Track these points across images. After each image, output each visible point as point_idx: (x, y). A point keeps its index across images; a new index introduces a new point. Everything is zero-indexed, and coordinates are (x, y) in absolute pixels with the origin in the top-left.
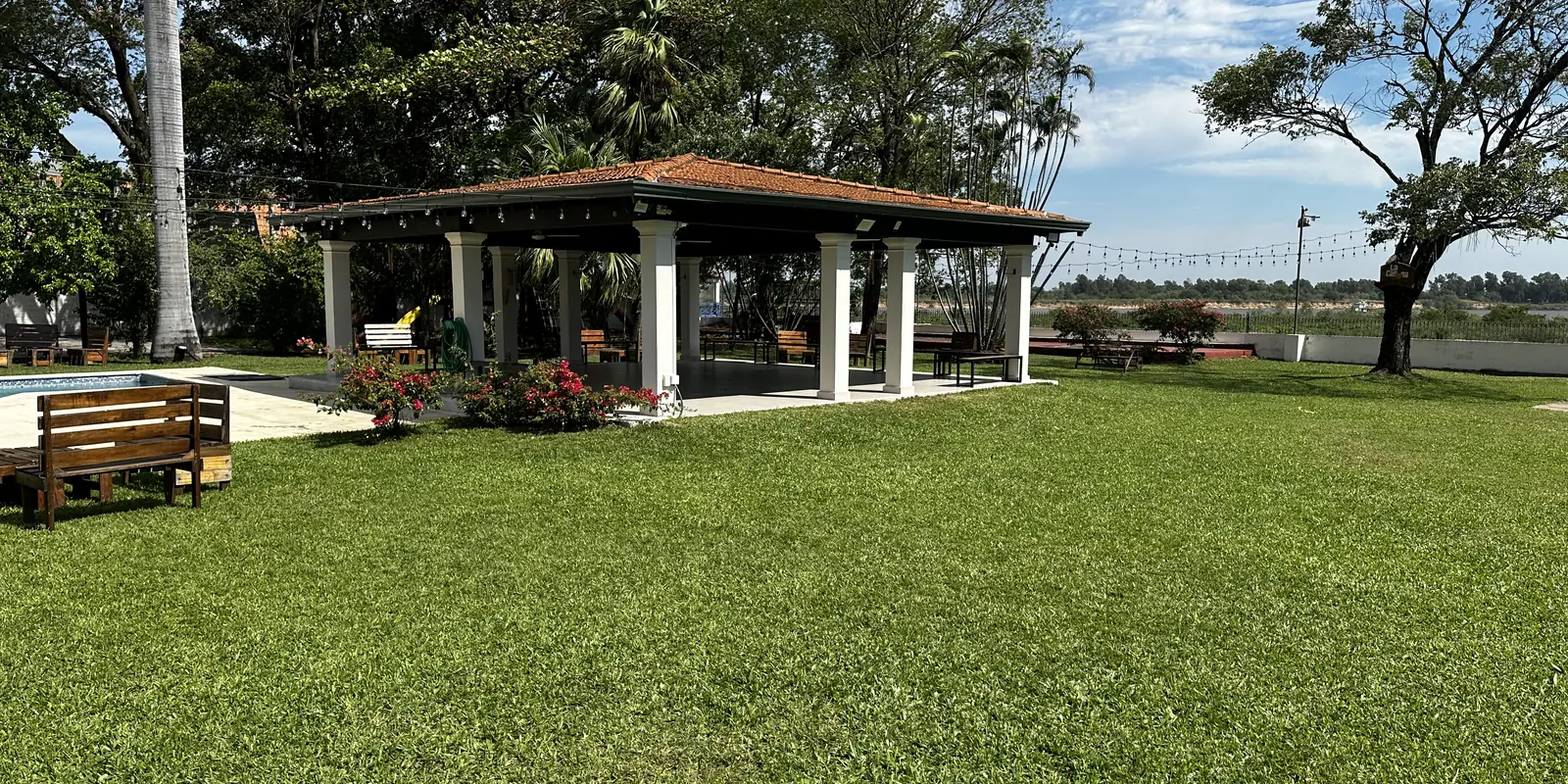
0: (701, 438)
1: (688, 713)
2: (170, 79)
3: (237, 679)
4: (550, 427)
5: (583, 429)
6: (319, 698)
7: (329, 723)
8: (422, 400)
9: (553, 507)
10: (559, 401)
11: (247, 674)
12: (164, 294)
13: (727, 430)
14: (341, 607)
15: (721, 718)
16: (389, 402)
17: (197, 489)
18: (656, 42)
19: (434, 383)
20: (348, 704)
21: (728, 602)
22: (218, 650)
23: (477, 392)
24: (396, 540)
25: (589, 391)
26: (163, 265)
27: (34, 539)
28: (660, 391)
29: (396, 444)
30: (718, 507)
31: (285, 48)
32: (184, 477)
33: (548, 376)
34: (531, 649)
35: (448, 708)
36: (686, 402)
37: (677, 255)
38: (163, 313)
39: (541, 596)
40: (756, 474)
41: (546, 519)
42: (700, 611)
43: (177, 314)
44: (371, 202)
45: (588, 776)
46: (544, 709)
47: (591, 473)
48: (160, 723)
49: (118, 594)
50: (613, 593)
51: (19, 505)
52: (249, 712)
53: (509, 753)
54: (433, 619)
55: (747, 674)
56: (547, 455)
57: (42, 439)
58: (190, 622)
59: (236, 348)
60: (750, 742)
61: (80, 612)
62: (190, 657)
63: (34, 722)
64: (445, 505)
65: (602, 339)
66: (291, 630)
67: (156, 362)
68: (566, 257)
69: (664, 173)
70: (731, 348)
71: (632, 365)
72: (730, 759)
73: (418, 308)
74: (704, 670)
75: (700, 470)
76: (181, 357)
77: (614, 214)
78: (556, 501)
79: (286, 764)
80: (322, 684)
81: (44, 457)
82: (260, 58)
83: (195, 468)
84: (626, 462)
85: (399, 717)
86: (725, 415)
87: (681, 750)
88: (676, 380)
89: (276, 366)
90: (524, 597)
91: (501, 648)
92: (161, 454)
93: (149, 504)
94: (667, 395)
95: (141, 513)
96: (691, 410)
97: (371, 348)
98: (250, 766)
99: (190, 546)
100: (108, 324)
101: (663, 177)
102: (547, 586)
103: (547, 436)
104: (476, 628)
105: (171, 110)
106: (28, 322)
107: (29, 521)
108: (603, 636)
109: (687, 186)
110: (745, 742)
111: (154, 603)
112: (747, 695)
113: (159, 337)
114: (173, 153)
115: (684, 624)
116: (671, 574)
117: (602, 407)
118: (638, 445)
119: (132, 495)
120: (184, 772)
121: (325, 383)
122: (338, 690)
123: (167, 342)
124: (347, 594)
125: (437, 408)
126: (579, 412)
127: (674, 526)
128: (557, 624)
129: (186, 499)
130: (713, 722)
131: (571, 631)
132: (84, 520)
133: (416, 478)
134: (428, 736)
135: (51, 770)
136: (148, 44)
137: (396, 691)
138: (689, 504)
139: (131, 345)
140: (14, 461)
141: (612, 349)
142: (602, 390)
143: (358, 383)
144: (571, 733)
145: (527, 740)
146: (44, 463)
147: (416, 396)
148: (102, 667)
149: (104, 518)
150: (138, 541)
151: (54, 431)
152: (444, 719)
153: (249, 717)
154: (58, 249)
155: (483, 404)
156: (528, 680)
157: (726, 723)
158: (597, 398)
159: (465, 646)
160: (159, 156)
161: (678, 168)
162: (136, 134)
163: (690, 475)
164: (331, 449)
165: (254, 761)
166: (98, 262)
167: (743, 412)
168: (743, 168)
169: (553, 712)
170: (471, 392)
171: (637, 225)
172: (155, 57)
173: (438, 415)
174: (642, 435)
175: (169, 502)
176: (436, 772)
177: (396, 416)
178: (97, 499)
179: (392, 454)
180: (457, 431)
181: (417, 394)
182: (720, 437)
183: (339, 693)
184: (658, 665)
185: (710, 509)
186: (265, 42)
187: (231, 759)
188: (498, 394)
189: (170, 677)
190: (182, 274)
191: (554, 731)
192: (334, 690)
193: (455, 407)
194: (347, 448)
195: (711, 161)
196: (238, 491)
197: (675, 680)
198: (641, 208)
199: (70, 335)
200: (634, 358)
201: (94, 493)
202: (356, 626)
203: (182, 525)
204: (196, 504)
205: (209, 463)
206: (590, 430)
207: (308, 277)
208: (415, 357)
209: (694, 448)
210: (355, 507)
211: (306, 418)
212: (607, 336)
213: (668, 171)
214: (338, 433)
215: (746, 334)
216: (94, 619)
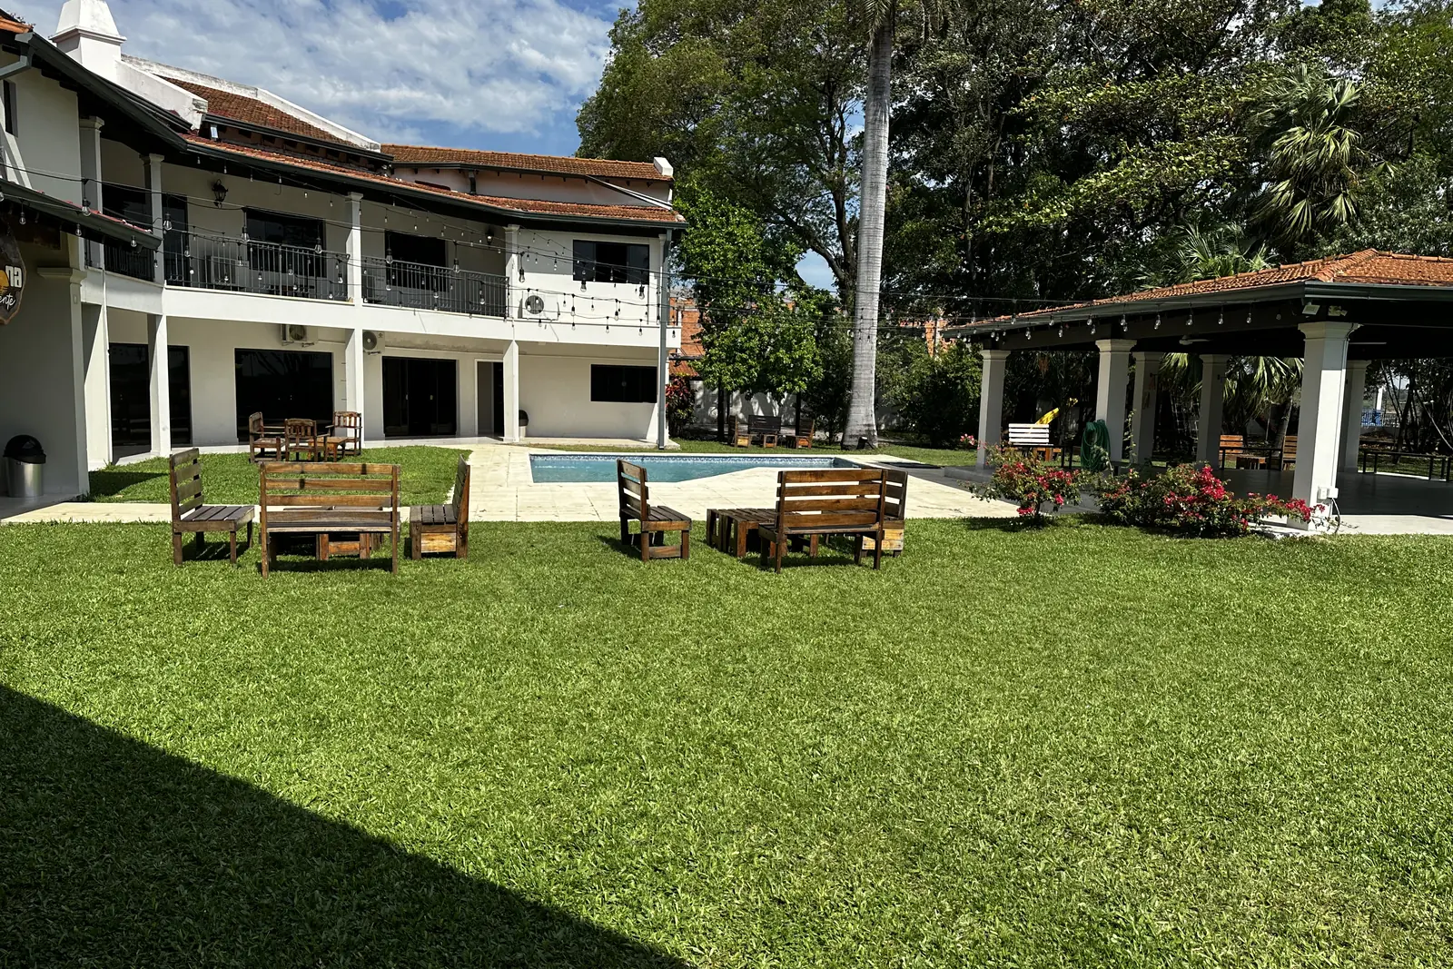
0: (1362, 559)
1: (1355, 859)
2: (876, 220)
3: (911, 718)
4: (1188, 531)
5: (1221, 537)
6: (977, 751)
7: (987, 777)
8: (1063, 495)
9: (1191, 612)
10: (1198, 506)
11: (919, 716)
12: (855, 395)
13: (1396, 554)
14: (993, 673)
15: (1400, 876)
16: (1035, 495)
17: (879, 554)
18: (1339, 137)
19: (1075, 480)
20: (1003, 763)
21: (1402, 748)
22: (896, 690)
23: (1114, 492)
24: (1039, 621)
25: (1231, 497)
26: (857, 372)
27: (767, 578)
28: (1313, 503)
29: (1036, 533)
30: (1386, 639)
31: (965, 184)
32: (869, 544)
33: (1189, 480)
34: (1174, 751)
35: (1094, 788)
36: (1343, 518)
37: (1348, 358)
38: (853, 410)
39: (1181, 700)
40: (1434, 607)
41: (1184, 623)
42: (1366, 750)
43: (863, 411)
44: (1030, 314)
45: (1240, 894)
46: (1190, 814)
47: (1231, 583)
48: (854, 742)
49: (823, 629)
50: (1261, 712)
51: (758, 552)
52: (921, 749)
53: (1155, 848)
54: (1075, 700)
55: (1432, 834)
56: (1183, 559)
57: (779, 504)
58: (875, 663)
59: (903, 440)
60: (1436, 911)
61: (798, 640)
62: (876, 692)
63: (769, 720)
64: (1082, 595)
65: (1241, 445)
66: (953, 686)
67: (845, 448)
68: (1211, 360)
69: (1341, 272)
70: (1395, 461)
71: (1273, 473)
72: (1410, 923)
73: (1056, 410)
74: (1374, 817)
75: (1361, 594)
76: (863, 445)
77: (1279, 317)
78: (1193, 606)
79: (952, 803)
80: (979, 739)
81: (778, 518)
82: (944, 195)
83: (877, 536)
84: (1270, 575)
85: (1048, 786)
86: (1394, 536)
87: (1347, 896)
88: (1334, 493)
89: (933, 456)
90: (1164, 698)
91: (1142, 743)
92: (856, 523)
93: (843, 562)
94: (1322, 509)
95: (838, 568)
96: (1350, 527)
97: (1013, 445)
98: (924, 797)
99: (872, 600)
100: (814, 418)
101: (1340, 276)
102: (1187, 691)
103: (1183, 539)
104: (1117, 718)
105: (874, 245)
106: (761, 414)
107: (764, 564)
108: (1250, 755)
109: (1368, 285)
110: (1429, 909)
111: (848, 642)
112: (1432, 858)
113: (849, 429)
114: (872, 280)
115: (1348, 762)
116: (1327, 703)
117: (1244, 515)
118: (1283, 559)
119: (830, 553)
120: (873, 788)
121: (974, 473)
122: (993, 748)
123: (854, 433)
124: (997, 663)
125: (1076, 503)
126: (1220, 519)
127: (1330, 653)
128: (1199, 732)
129: (869, 561)
130: (1389, 878)
131: (1215, 741)
132: (799, 568)
133: (1055, 566)
134: (1075, 811)
135: (781, 761)
136: (862, 195)
137: (1045, 761)
138: (1348, 629)
139: (828, 434)
140: (758, 518)
141: (1252, 456)
142: (1246, 498)
143: (1010, 477)
144: (1219, 846)
145: (1173, 840)
146: (778, 522)
147: (1057, 491)
148: (813, 686)
149: (812, 569)
150: (836, 590)
151: (787, 499)
152: (1090, 798)
153: (920, 754)
154: (786, 360)
155: (1119, 503)
156: (1172, 781)
157: (1405, 883)
158: (1239, 505)
159: (1107, 734)
160: (862, 283)
161: (1357, 265)
162: (846, 268)
163: (1347, 599)
164: (980, 532)
165: (927, 793)
166: (812, 368)
167: (1416, 535)
168: (1438, 261)
169: (1200, 819)
170: (1108, 491)
171: (1302, 328)
172: (867, 203)
173: (1075, 510)
174: (1288, 548)
175: (857, 562)
176: (1084, 846)
177: (1038, 508)
178: (808, 554)
179: (1032, 541)
180: (1093, 527)
181: (1058, 489)
182: (1385, 560)
183: (995, 750)
184: (1317, 799)
185: (1374, 639)
186: (949, 180)
187: (909, 786)
188: (1134, 494)
189: (861, 705)
190: (869, 379)
191: (1201, 838)
192: (990, 747)
193: (1090, 504)
194: (994, 533)
195: (1395, 256)
196: (907, 560)
197: (1338, 820)
198: (1310, 310)
199: (787, 425)
200: (1277, 467)
201: (805, 548)
202: (1007, 693)
203: (866, 582)
204: (876, 566)
205: (888, 533)
206: (1229, 538)
207: (962, 380)
208: (1051, 455)
209: (1353, 569)
210: (1002, 586)
211: (959, 503)
212: (1245, 442)
213: (1345, 270)
214: (986, 519)
215: (1415, 446)
216: (807, 647)
